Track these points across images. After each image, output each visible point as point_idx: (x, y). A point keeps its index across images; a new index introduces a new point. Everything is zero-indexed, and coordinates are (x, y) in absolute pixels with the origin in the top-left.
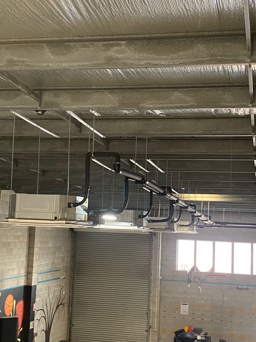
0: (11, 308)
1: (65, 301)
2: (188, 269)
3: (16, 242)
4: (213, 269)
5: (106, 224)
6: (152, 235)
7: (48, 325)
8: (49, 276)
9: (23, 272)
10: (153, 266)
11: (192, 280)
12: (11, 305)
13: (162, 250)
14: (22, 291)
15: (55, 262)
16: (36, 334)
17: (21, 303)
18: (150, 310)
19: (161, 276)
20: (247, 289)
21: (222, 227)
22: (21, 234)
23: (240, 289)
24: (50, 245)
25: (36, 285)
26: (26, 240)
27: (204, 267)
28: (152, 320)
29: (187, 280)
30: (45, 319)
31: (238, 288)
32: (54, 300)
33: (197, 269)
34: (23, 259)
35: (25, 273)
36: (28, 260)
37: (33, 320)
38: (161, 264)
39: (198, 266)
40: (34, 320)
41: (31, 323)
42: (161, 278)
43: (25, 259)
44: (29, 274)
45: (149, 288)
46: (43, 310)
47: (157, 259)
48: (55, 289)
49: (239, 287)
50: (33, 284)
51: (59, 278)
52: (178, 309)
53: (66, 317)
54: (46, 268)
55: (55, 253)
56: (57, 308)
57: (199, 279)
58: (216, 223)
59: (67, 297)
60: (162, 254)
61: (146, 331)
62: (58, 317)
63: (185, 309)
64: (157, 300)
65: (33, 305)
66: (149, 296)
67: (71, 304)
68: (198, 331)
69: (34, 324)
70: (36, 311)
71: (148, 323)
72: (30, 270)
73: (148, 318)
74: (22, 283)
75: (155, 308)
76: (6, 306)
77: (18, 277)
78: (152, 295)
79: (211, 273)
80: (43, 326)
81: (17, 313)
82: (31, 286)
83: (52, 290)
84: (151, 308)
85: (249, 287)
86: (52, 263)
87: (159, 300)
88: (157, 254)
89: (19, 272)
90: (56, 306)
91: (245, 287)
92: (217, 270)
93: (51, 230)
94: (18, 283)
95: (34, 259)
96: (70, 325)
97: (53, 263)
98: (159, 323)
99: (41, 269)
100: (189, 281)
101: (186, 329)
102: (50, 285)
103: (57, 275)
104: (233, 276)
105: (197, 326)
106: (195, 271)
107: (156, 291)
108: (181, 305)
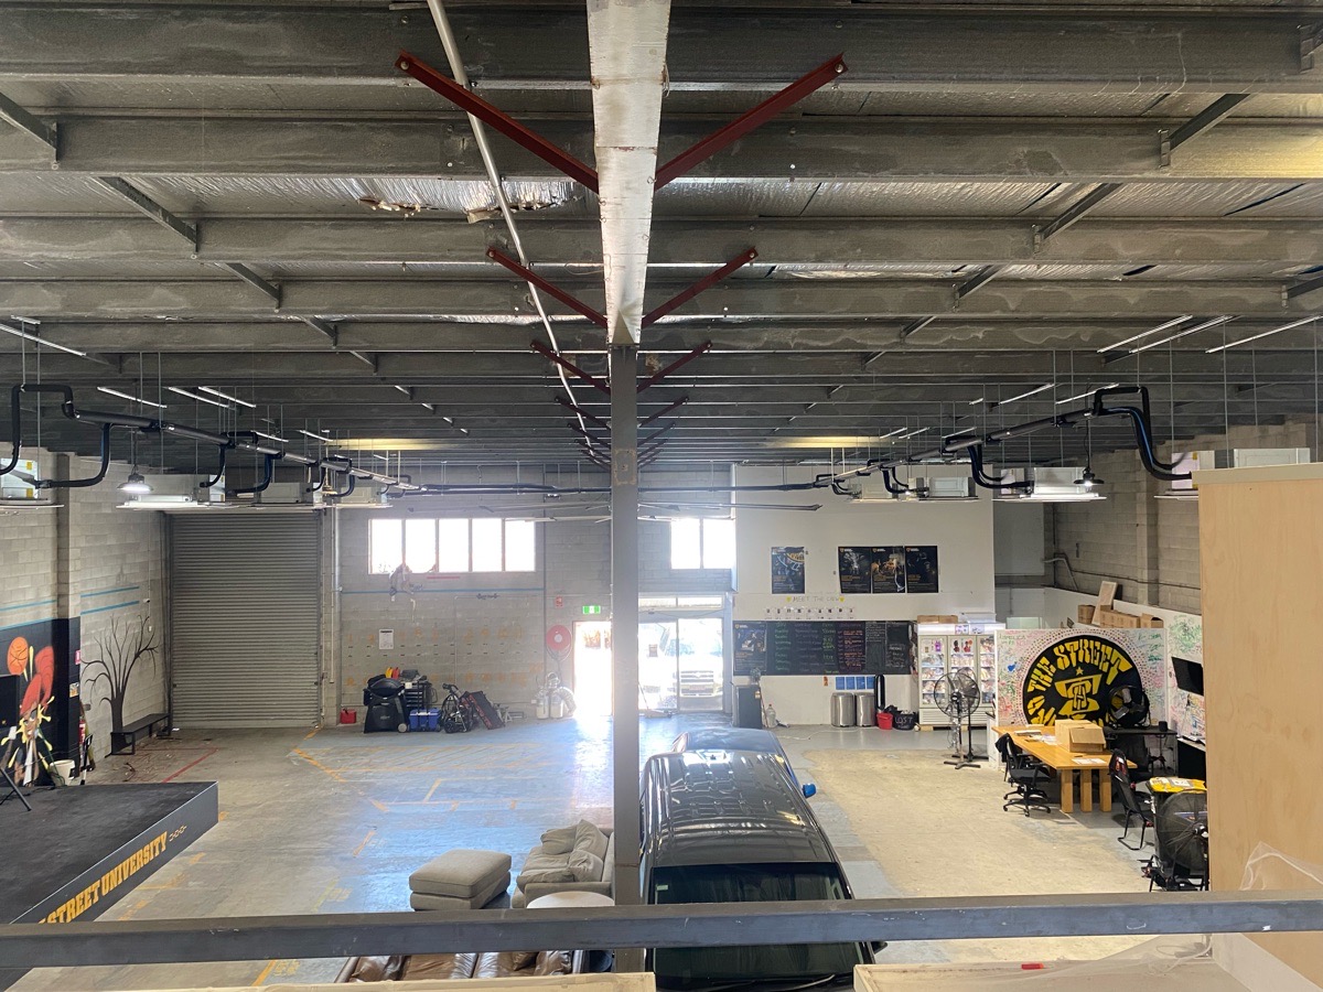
0: (24, 663)
1: (157, 642)
2: (391, 570)
3: (25, 539)
4: (436, 567)
5: (140, 499)
6: (320, 515)
7: (118, 689)
8: (113, 599)
9: (47, 594)
10: (323, 570)
11: (399, 588)
12: (24, 655)
13: (341, 539)
14: (49, 630)
15: (125, 572)
16: (89, 707)
17: (49, 651)
18: (321, 647)
19: (340, 585)
20: (495, 596)
21: (440, 493)
22: (36, 524)
23: (483, 597)
24: (112, 541)
25: (79, 618)
26: (50, 533)
27: (420, 565)
28: (326, 664)
29: (389, 588)
30: (109, 678)
31: (479, 597)
32: (127, 644)
33: (407, 569)
34: (46, 570)
35: (53, 595)
36: (58, 572)
37: (77, 680)
38: (341, 565)
39: (408, 563)
40: (79, 681)
41: (73, 687)
42: (341, 589)
43: (49, 571)
44: (61, 597)
45: (319, 608)
46: (103, 662)
47: (331, 555)
48: (129, 622)
49: (483, 594)
50: (71, 615)
51: (137, 602)
52: (375, 640)
53: (160, 671)
54: (103, 585)
55: (123, 557)
56: (137, 656)
57: (411, 585)
58: (429, 486)
59: (159, 634)
60: (341, 547)
61: (316, 684)
62: (141, 673)
63: (386, 641)
64: (334, 628)
65: (75, 654)
66: (319, 623)
67: (168, 648)
68: (408, 675)
69: (79, 688)
70: (83, 666)
71: (319, 669)
72: (63, 591)
73: (319, 662)
74: (47, 614)
75: (330, 644)
76: (10, 659)
77: (36, 604)
78: (323, 620)
79: (433, 574)
80: (105, 690)
81: (38, 670)
82: (68, 620)
83: (122, 623)
84: (323, 644)
85: (498, 593)
86: (119, 576)
87: (338, 629)
88: (330, 547)
89: (38, 594)
90: (133, 653)
91: (493, 593)
92: (443, 569)
93: (109, 514)
94: (38, 614)
95: (70, 569)
96: (170, 686)
97: (121, 574)
98: (340, 668)
99: (91, 587)
100: (394, 591)
101: (389, 675)
102: (116, 616)
103: (131, 596)
104: (471, 576)
105: (410, 667)
106: (404, 573)
107: (332, 615)
108: (381, 635)
